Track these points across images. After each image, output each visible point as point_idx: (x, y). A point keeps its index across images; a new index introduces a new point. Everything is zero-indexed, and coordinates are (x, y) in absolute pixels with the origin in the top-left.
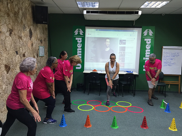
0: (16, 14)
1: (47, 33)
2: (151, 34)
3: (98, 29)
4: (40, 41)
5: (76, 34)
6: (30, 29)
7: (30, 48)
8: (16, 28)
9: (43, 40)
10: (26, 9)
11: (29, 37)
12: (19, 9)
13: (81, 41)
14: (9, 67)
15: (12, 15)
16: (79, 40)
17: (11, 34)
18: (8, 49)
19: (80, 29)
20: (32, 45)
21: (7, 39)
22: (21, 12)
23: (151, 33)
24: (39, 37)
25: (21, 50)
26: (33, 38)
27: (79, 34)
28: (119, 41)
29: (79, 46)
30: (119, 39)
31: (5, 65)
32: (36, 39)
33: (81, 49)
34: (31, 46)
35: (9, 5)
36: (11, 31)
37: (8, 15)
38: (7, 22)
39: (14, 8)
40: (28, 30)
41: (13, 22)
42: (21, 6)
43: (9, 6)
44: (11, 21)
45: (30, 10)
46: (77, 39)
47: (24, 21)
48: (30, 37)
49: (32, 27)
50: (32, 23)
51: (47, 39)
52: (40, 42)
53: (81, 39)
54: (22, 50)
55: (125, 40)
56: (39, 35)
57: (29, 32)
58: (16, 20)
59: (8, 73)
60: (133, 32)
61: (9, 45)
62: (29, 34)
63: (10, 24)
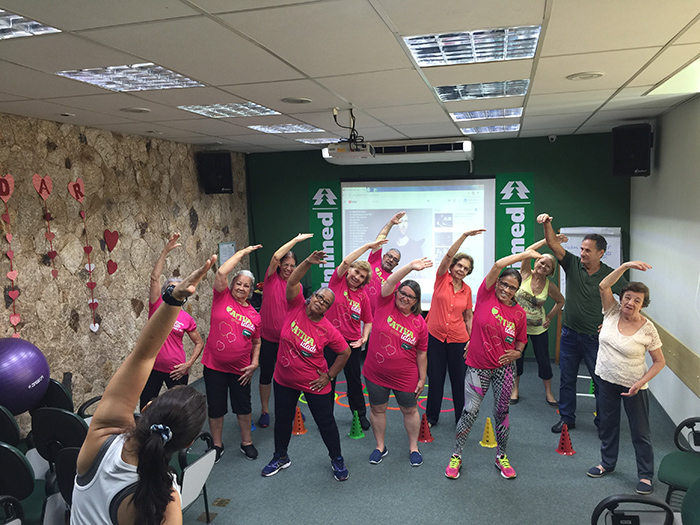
0: (155, 188)
1: (245, 205)
2: (522, 196)
3: (375, 187)
4: (223, 230)
5: (318, 203)
6: (192, 210)
7: (194, 254)
8: (155, 217)
9: (231, 224)
10: (179, 167)
11: (188, 229)
12: (161, 173)
13: (331, 222)
14: (142, 303)
15: (144, 192)
16: (326, 218)
17: (143, 232)
18: (137, 266)
19: (328, 190)
20: (198, 245)
21: (136, 245)
22: (166, 178)
23: (523, 191)
24: (217, 221)
25: (169, 263)
26: (200, 228)
27: (325, 203)
28: (433, 217)
29: (328, 235)
30: (434, 212)
31: (133, 300)
32: (208, 229)
33: (332, 243)
34: (195, 249)
35: (138, 174)
36: (143, 229)
37: (137, 195)
38: (134, 211)
39: (148, 177)
40: (186, 213)
41: (148, 206)
42: (167, 164)
43: (138, 177)
44: (144, 205)
45: (191, 165)
46: (320, 215)
47: (175, 197)
48: (191, 226)
49: (196, 205)
50: (196, 194)
51: (245, 220)
52: (222, 233)
53: (330, 215)
54: (172, 263)
55: (451, 215)
56: (218, 218)
57: (189, 217)
58: (156, 198)
59: (138, 315)
60: (471, 191)
61: (140, 257)
62: (188, 222)
63: (141, 212)
